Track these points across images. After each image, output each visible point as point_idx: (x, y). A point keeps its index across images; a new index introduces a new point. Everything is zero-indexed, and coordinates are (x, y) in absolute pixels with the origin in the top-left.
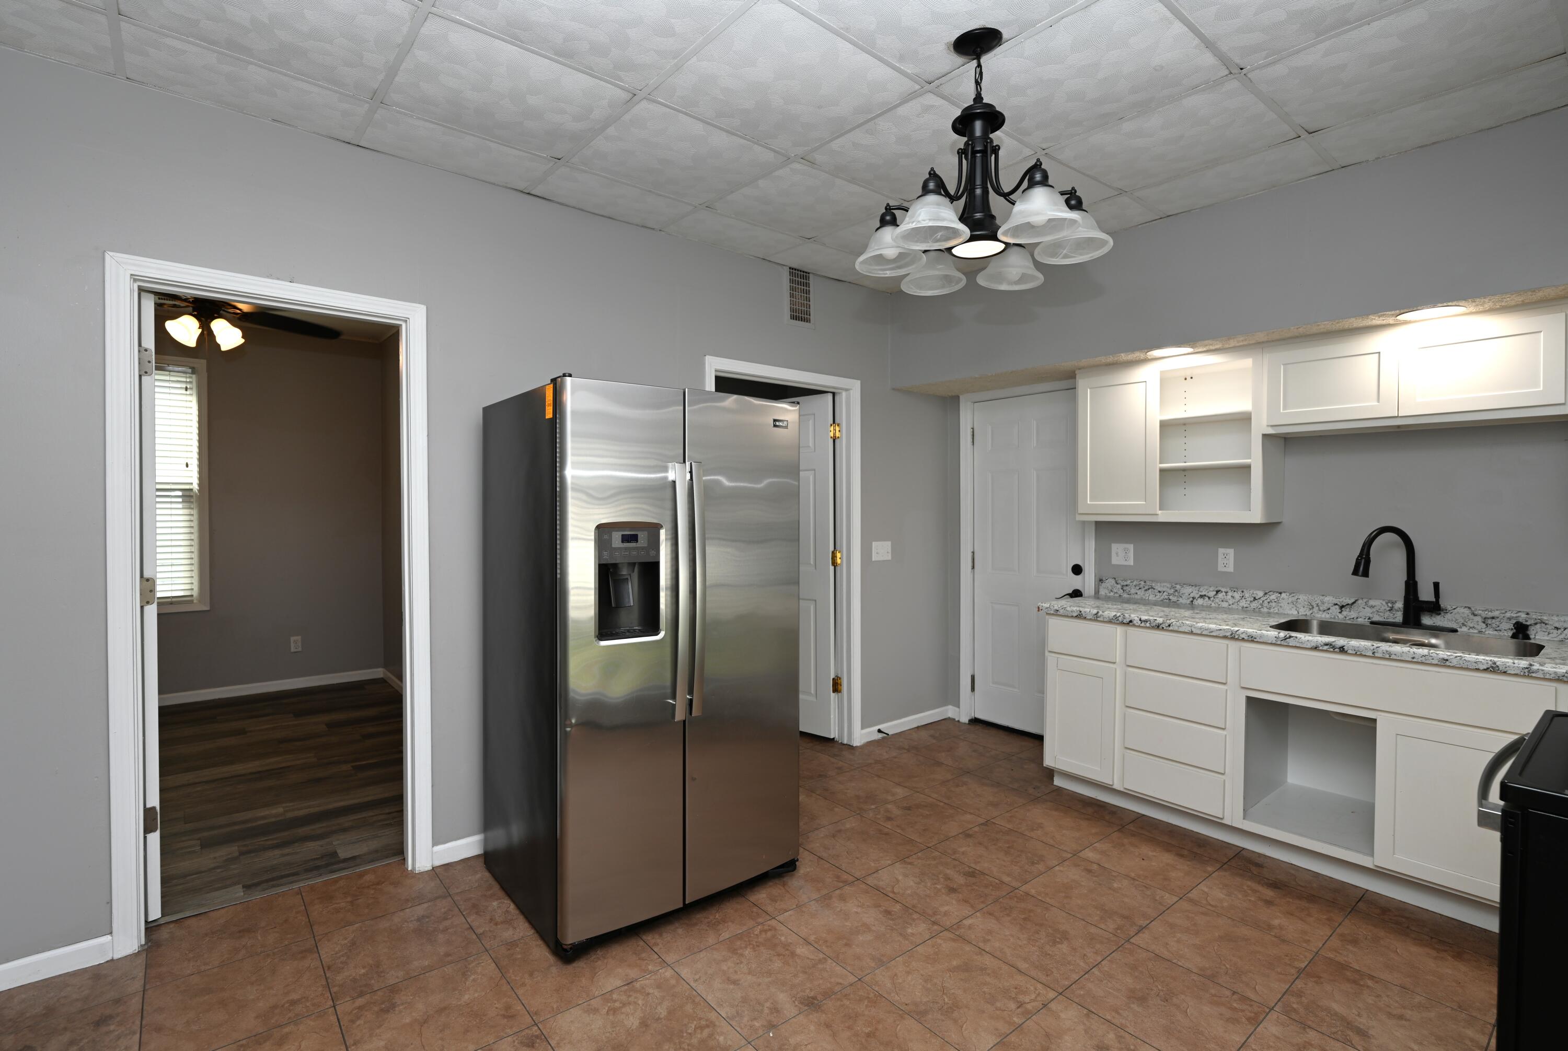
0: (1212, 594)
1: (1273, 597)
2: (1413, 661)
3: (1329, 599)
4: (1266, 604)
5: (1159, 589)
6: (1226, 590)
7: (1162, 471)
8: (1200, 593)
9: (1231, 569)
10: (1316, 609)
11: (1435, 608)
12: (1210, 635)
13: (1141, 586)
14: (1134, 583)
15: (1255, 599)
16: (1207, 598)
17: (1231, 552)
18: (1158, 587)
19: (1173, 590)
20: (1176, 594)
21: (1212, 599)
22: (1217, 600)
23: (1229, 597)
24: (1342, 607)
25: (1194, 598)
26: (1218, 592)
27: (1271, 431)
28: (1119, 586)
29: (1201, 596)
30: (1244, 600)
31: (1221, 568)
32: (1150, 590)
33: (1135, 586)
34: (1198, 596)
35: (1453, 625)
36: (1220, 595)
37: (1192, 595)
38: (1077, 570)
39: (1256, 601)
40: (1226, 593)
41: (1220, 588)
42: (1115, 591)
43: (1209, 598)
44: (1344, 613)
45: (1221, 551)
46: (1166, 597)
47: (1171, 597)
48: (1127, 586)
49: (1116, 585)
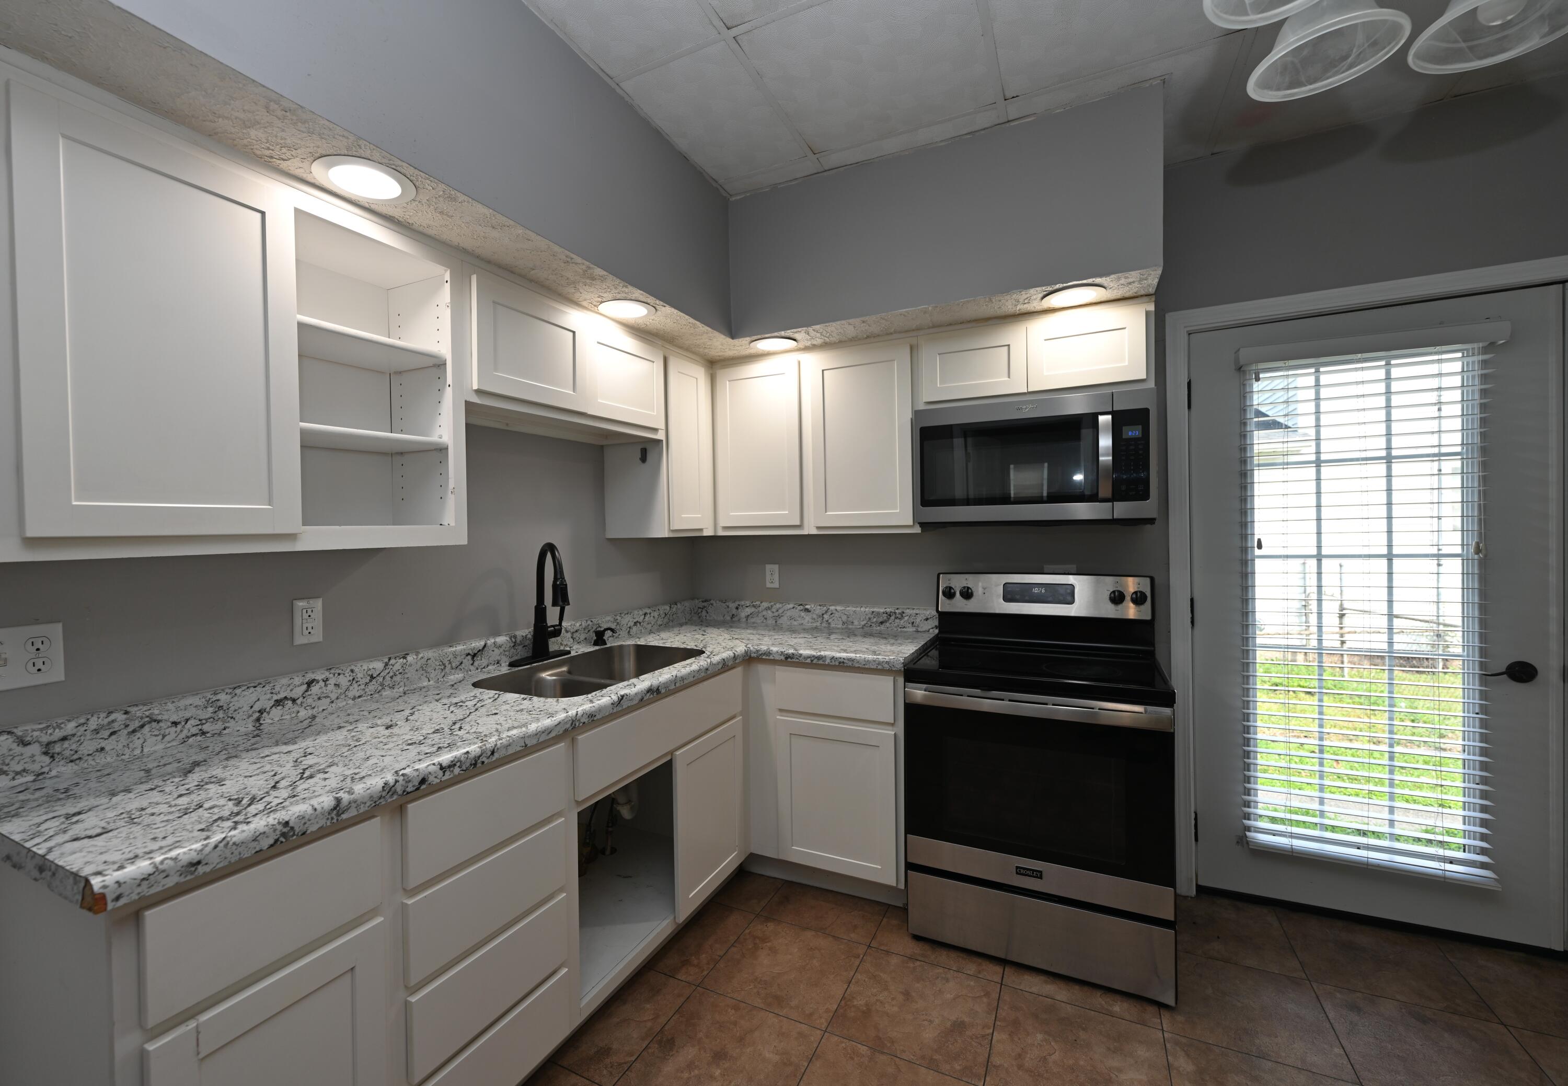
0: (298, 691)
1: (397, 666)
3: (460, 649)
4: (388, 678)
5: (174, 718)
6: (323, 676)
7: (304, 437)
8: (275, 697)
9: (320, 633)
11: (557, 632)
13: (116, 726)
14: (93, 723)
15: (372, 677)
16: (290, 703)
17: (315, 603)
19: (211, 710)
20: (221, 714)
21: (299, 702)
22: (309, 701)
23: (331, 687)
24: (474, 656)
25: (261, 712)
26: (310, 684)
28: (35, 749)
29: (278, 703)
30: (355, 685)
31: (303, 638)
32: (147, 728)
33: (96, 731)
34: (272, 702)
35: (563, 648)
36: (315, 689)
37: (257, 707)
39: (374, 681)
40: (325, 681)
41: (310, 676)
42: (19, 768)
43: (294, 701)
44: (476, 664)
45: (297, 606)
46: (195, 730)
47: (206, 727)
48: (64, 739)
49: (18, 749)
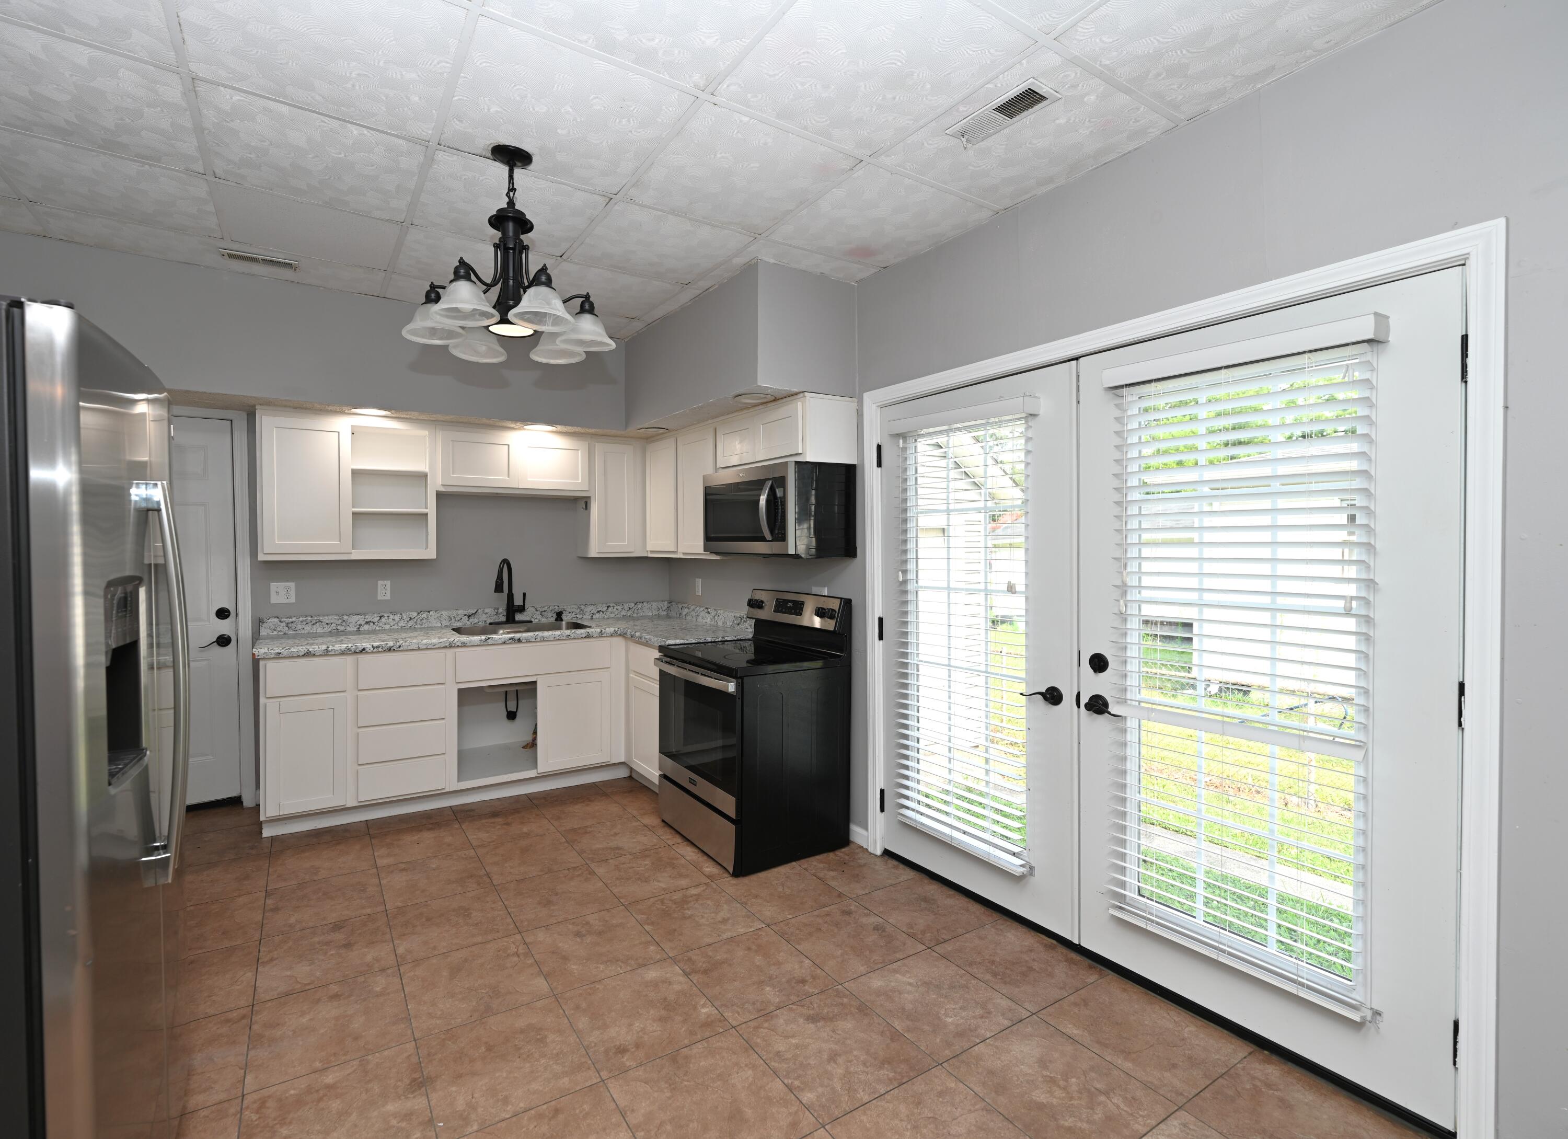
0: (376, 620)
1: (424, 615)
2: (555, 639)
3: (461, 612)
4: (419, 622)
5: (327, 622)
6: (387, 615)
7: (354, 514)
8: (366, 620)
9: (388, 597)
10: (453, 620)
11: (522, 609)
12: (434, 648)
13: (308, 621)
14: (301, 619)
15: (411, 619)
16: (372, 624)
17: (388, 583)
18: (326, 619)
19: (340, 621)
20: (344, 623)
21: (376, 624)
22: (381, 624)
23: (391, 620)
24: (469, 616)
25: (360, 625)
26: (381, 617)
27: (442, 489)
28: (284, 624)
29: (367, 623)
30: (403, 621)
31: (380, 597)
32: (318, 624)
33: (302, 622)
34: (364, 622)
35: (528, 619)
36: (383, 620)
37: (358, 623)
38: (222, 614)
39: (412, 621)
40: (388, 617)
41: (383, 614)
42: (279, 630)
43: (374, 623)
44: (471, 620)
45: (380, 583)
46: (334, 628)
47: (338, 628)
48: (292, 622)
49: (279, 623)
